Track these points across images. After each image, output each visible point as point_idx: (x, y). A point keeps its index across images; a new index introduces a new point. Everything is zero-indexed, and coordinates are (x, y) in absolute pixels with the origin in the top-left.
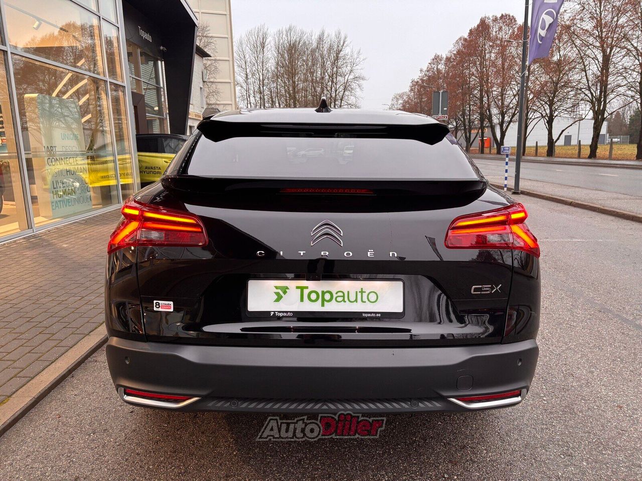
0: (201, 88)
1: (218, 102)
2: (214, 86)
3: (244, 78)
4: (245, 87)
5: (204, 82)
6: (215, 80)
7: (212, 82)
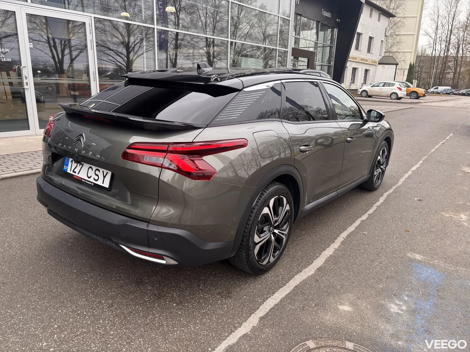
0: (382, 41)
1: (399, 51)
2: (398, 38)
3: (434, 29)
4: (433, 37)
5: (386, 36)
6: (400, 33)
7: (398, 35)
